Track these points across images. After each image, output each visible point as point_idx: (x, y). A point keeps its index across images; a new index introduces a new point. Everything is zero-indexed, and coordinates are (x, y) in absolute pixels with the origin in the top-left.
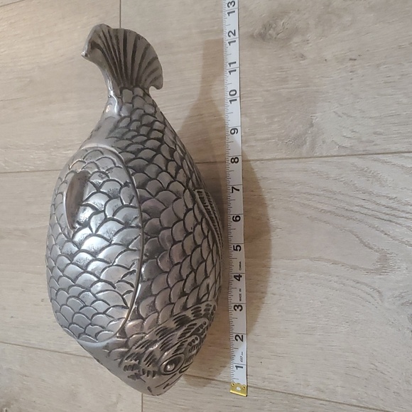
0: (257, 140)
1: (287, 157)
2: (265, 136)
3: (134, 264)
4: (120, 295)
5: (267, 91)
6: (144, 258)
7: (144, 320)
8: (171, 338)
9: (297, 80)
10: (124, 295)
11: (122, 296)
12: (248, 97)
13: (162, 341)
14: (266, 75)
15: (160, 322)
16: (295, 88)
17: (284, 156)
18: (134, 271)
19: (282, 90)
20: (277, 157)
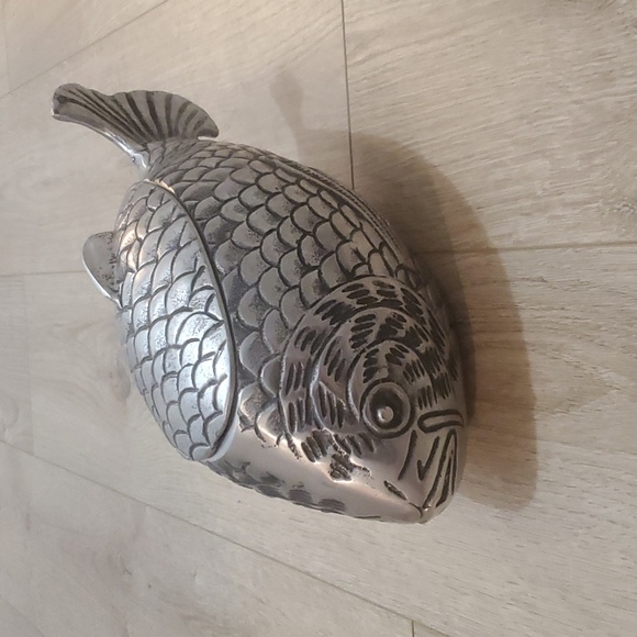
0: (565, 205)
1: (623, 239)
2: (581, 196)
3: (196, 260)
4: (202, 313)
5: (576, 102)
6: (211, 246)
7: (260, 330)
8: (335, 349)
9: (631, 76)
10: (206, 309)
11: (206, 313)
12: (545, 118)
13: (322, 358)
14: (575, 68)
15: (291, 324)
16: (628, 93)
17: (615, 237)
18: (202, 268)
19: (604, 99)
20: (604, 240)
